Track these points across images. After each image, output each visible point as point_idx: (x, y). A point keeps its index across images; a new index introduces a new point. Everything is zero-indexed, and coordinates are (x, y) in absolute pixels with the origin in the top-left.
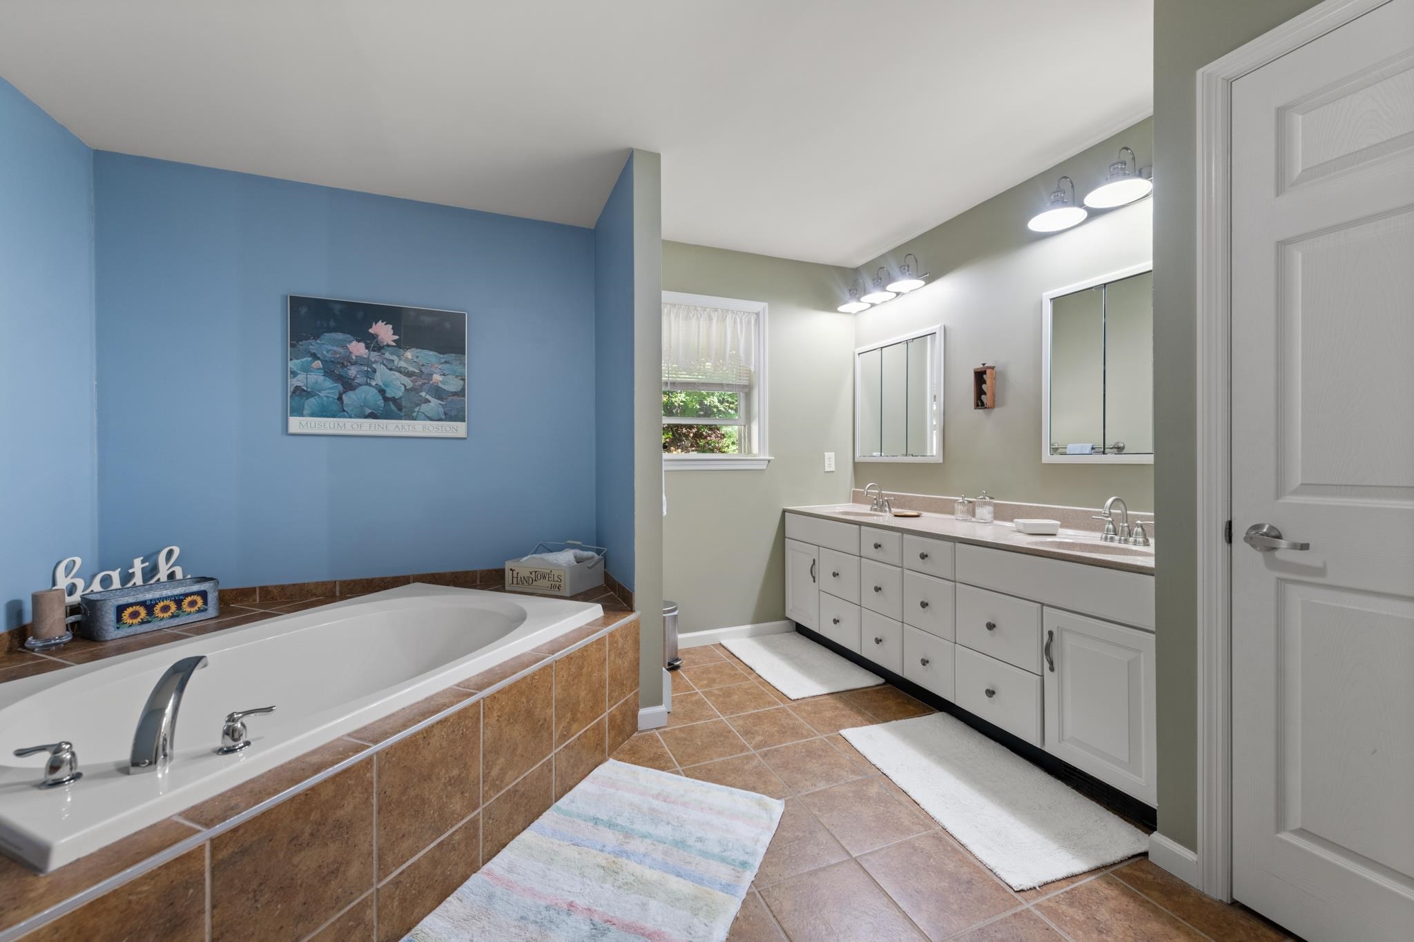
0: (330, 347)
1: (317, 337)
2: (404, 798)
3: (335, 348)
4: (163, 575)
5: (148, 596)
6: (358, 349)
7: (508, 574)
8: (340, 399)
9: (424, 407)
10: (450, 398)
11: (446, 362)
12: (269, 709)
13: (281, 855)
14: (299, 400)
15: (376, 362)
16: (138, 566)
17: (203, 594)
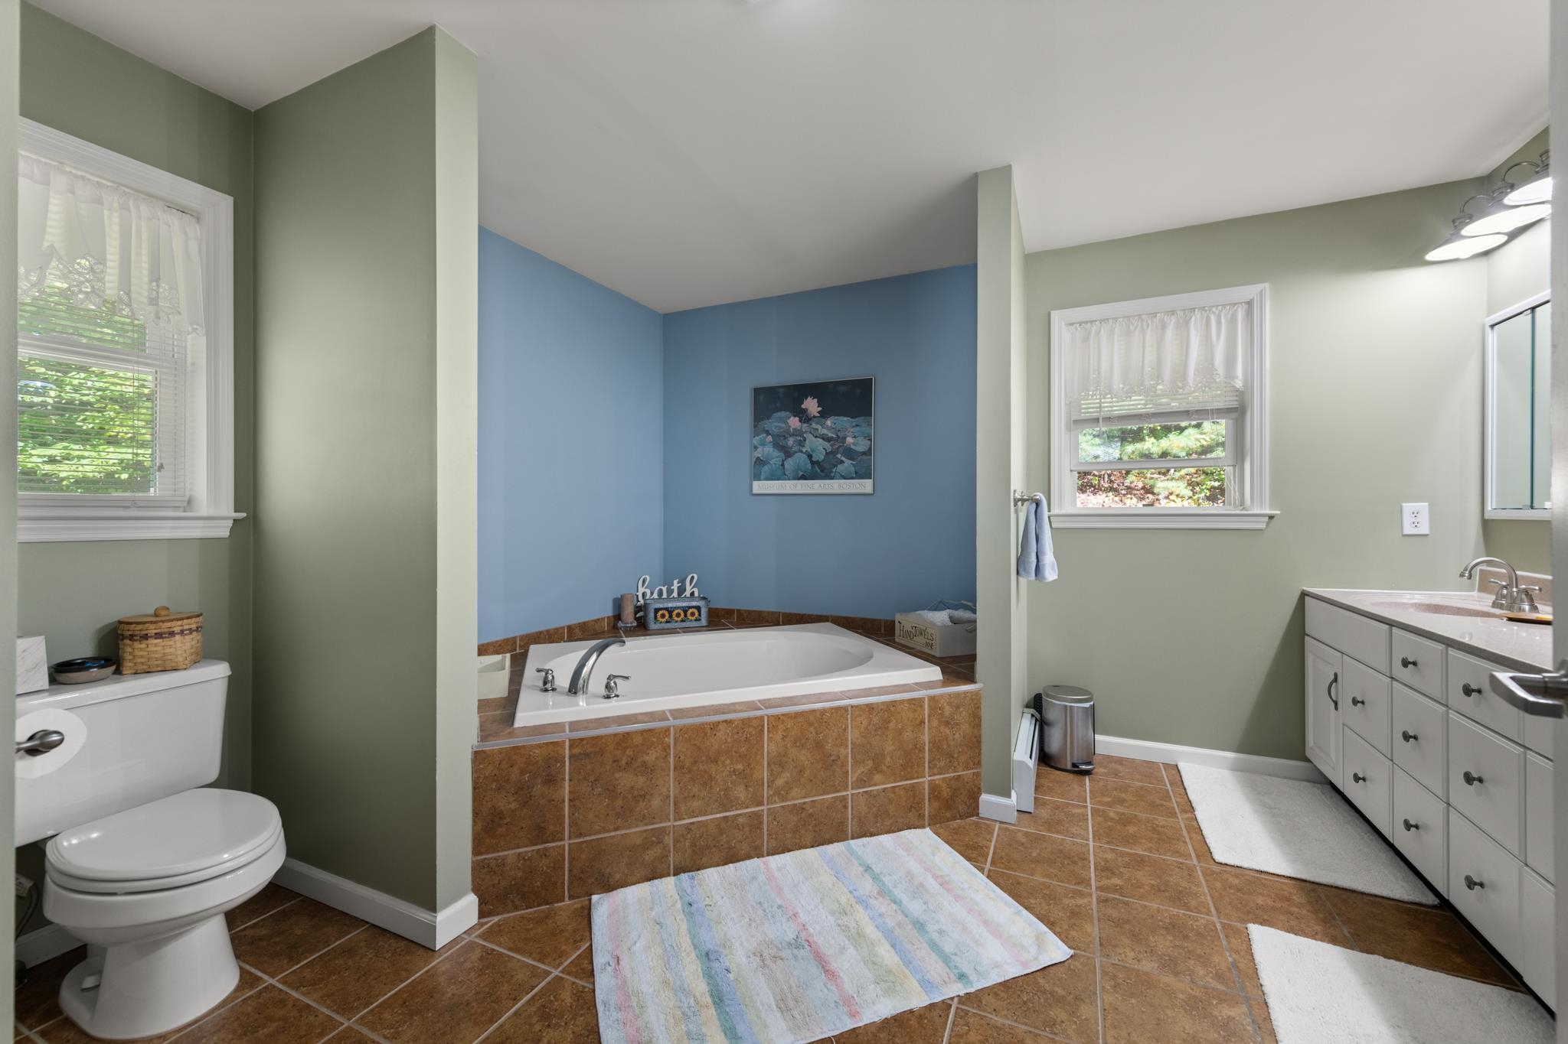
0: (776, 424)
1: (769, 417)
2: (695, 768)
3: (780, 425)
4: (688, 593)
5: (670, 605)
6: (794, 422)
7: (897, 625)
8: (783, 465)
9: (840, 468)
10: (859, 458)
11: (857, 425)
12: (627, 678)
13: (608, 768)
14: (759, 468)
15: (806, 432)
16: (676, 585)
17: (698, 608)
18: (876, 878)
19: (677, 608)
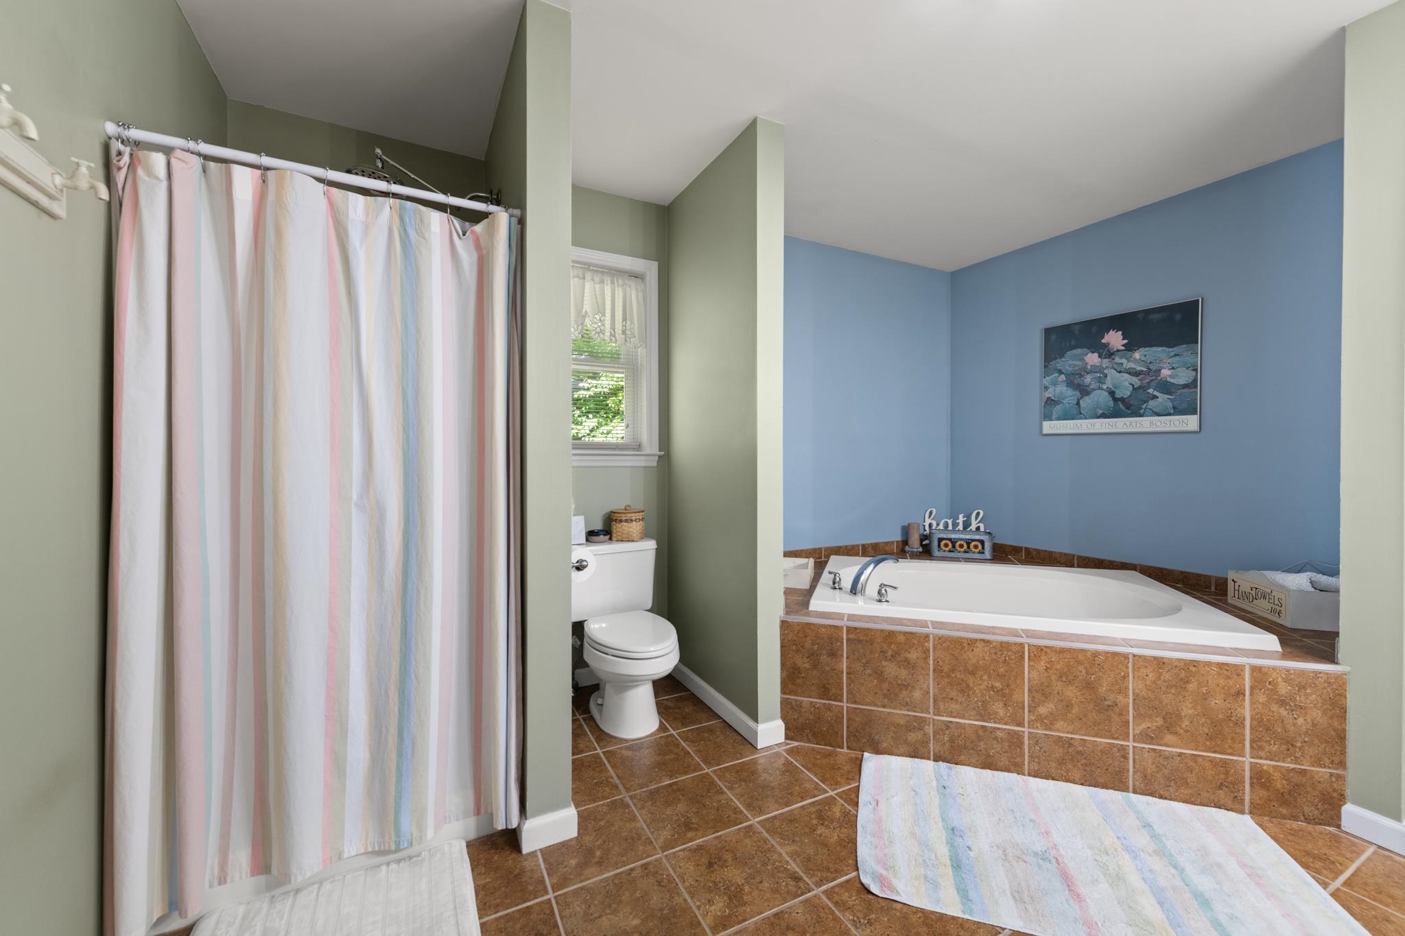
0: (1071, 362)
1: (1062, 356)
2: (953, 675)
3: (1075, 362)
4: (973, 527)
5: (953, 536)
6: (1093, 359)
7: (1230, 585)
8: (1078, 404)
9: (1152, 404)
10: (1179, 392)
11: (1176, 355)
12: (895, 588)
14: (1050, 407)
15: (1107, 367)
16: (961, 519)
17: (982, 542)
18: (1155, 837)
19: (962, 539)
